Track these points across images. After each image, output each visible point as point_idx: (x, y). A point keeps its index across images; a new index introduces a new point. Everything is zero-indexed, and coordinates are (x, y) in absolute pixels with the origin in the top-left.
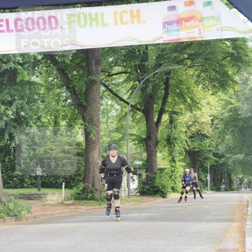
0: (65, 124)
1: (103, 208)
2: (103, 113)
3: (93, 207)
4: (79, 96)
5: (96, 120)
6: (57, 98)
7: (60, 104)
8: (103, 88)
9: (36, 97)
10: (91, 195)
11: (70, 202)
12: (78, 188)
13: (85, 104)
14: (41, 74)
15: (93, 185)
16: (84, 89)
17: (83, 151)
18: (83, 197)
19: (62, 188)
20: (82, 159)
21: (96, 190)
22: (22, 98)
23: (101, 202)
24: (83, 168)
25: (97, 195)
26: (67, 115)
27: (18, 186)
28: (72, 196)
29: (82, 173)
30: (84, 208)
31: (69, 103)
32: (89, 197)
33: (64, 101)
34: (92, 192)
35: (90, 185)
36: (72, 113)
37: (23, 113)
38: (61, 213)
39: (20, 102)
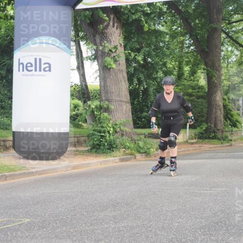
0: (189, 69)
1: (224, 147)
2: (224, 58)
3: (215, 146)
4: (201, 43)
5: (217, 65)
6: (181, 45)
7: (183, 50)
8: (223, 35)
9: (161, 44)
10: (213, 135)
11: (194, 141)
12: (202, 128)
13: (207, 50)
14: (166, 23)
15: (215, 125)
16: (206, 36)
17: (205, 94)
18: (206, 136)
19: (186, 128)
20: (204, 101)
21: (218, 130)
22: (149, 45)
23: (222, 141)
24: (205, 110)
25: (219, 135)
26: (190, 61)
27: (147, 126)
28: (196, 135)
29: (204, 114)
30: (207, 146)
31: (192, 49)
32: (211, 136)
33: (187, 47)
34: (214, 132)
35: (212, 126)
36: (195, 59)
37: (149, 60)
38: (186, 151)
39: (147, 49)
